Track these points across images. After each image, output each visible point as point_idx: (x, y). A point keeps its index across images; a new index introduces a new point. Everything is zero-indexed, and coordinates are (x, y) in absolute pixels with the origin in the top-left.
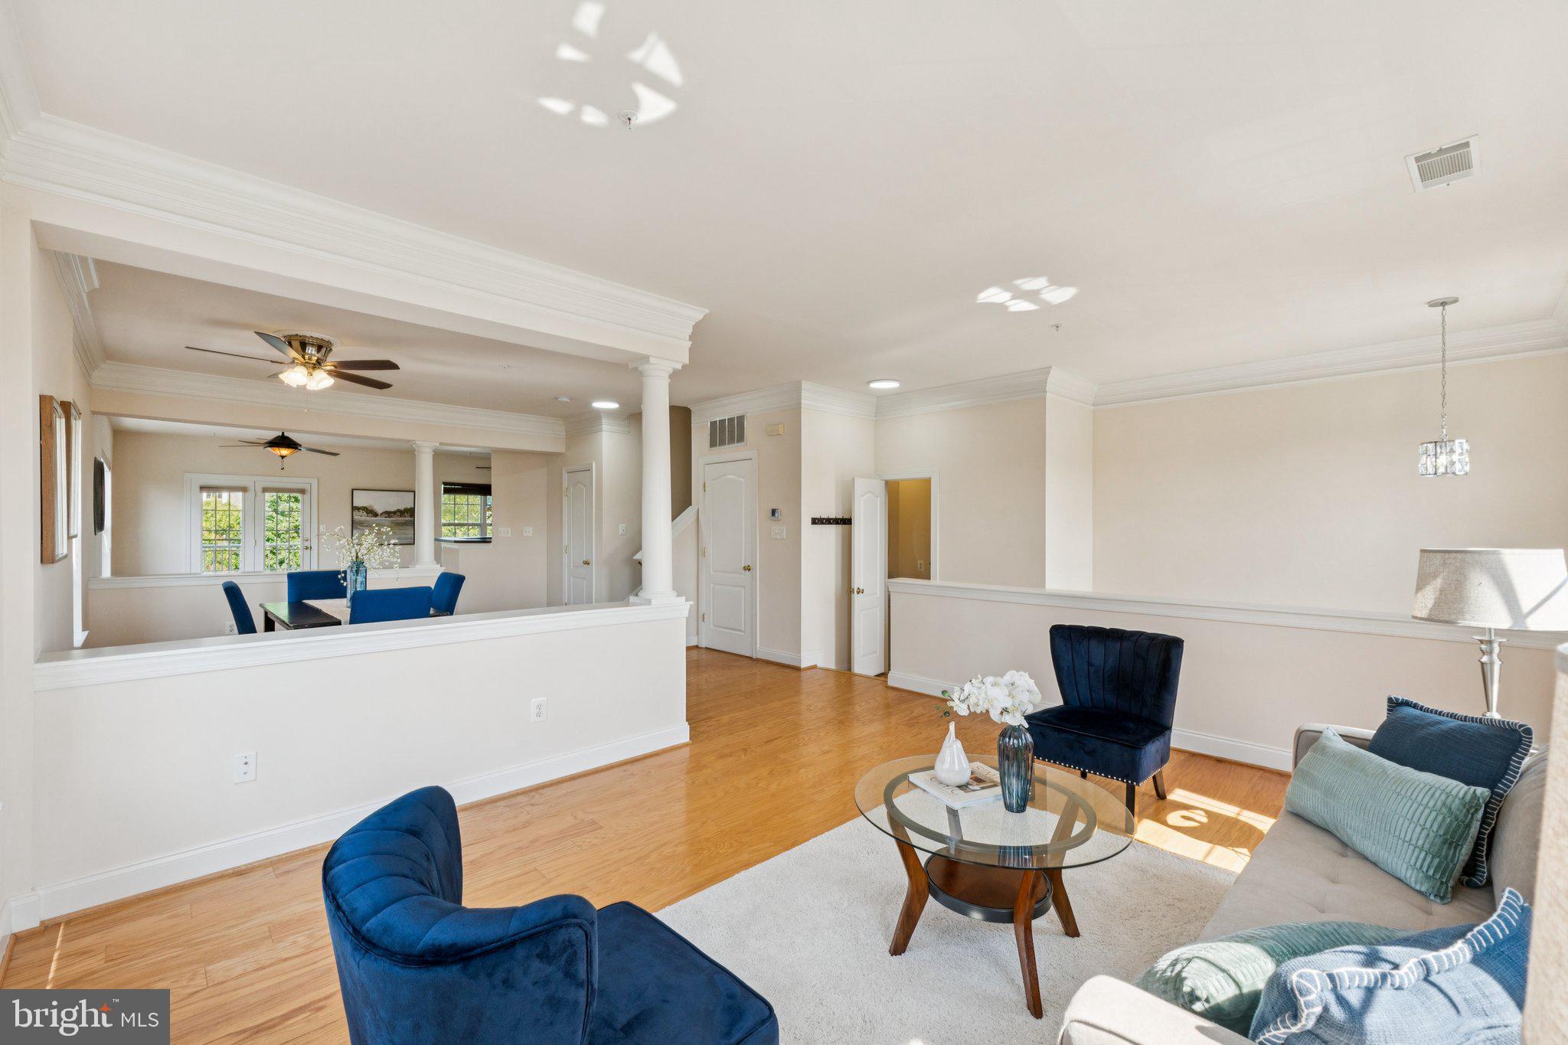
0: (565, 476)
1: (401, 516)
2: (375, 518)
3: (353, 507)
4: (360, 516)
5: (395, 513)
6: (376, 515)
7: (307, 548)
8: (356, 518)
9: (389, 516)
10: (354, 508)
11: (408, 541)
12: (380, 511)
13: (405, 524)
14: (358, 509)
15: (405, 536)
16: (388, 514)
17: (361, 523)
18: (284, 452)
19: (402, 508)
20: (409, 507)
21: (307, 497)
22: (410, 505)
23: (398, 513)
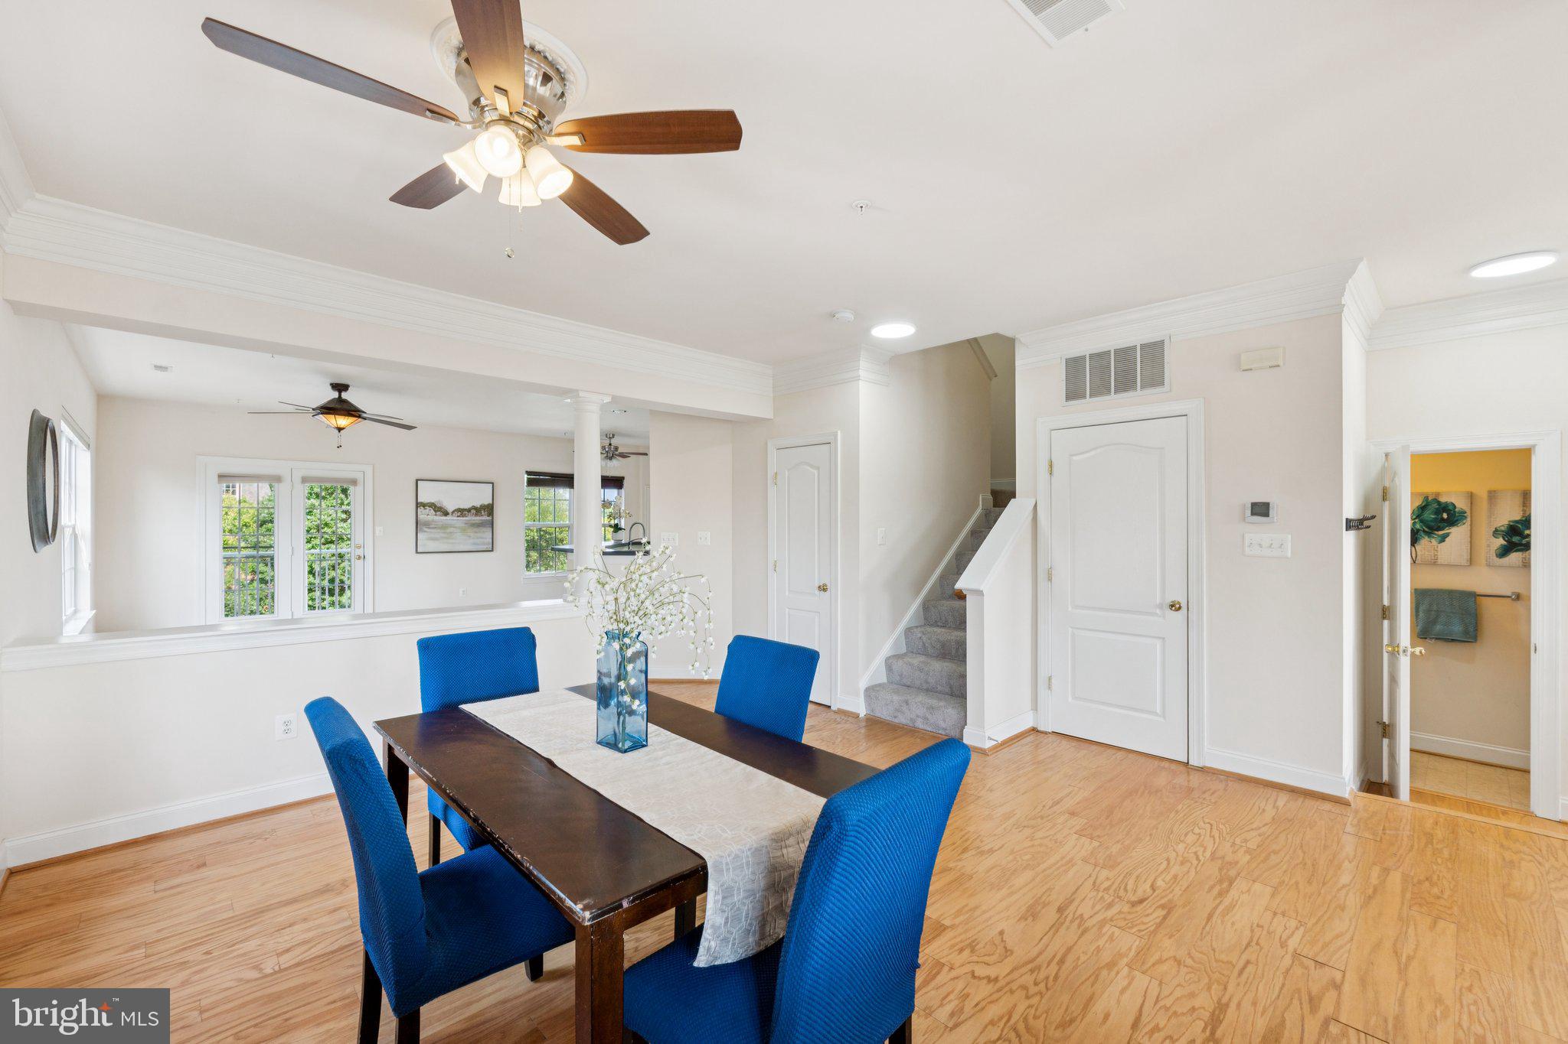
0: (773, 456)
1: (476, 515)
2: (444, 518)
3: (417, 503)
4: (426, 515)
5: (469, 510)
6: (446, 514)
7: (359, 558)
8: (421, 517)
9: (462, 515)
10: (419, 505)
11: (484, 548)
12: (450, 509)
13: (481, 525)
14: (424, 505)
15: (482, 540)
16: (461, 512)
17: (427, 524)
18: (342, 421)
19: (478, 504)
20: (486, 503)
21: (359, 488)
22: (488, 501)
23: (473, 511)
